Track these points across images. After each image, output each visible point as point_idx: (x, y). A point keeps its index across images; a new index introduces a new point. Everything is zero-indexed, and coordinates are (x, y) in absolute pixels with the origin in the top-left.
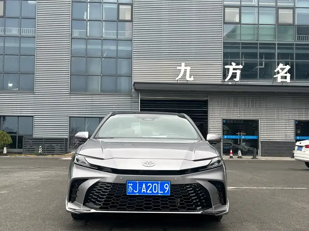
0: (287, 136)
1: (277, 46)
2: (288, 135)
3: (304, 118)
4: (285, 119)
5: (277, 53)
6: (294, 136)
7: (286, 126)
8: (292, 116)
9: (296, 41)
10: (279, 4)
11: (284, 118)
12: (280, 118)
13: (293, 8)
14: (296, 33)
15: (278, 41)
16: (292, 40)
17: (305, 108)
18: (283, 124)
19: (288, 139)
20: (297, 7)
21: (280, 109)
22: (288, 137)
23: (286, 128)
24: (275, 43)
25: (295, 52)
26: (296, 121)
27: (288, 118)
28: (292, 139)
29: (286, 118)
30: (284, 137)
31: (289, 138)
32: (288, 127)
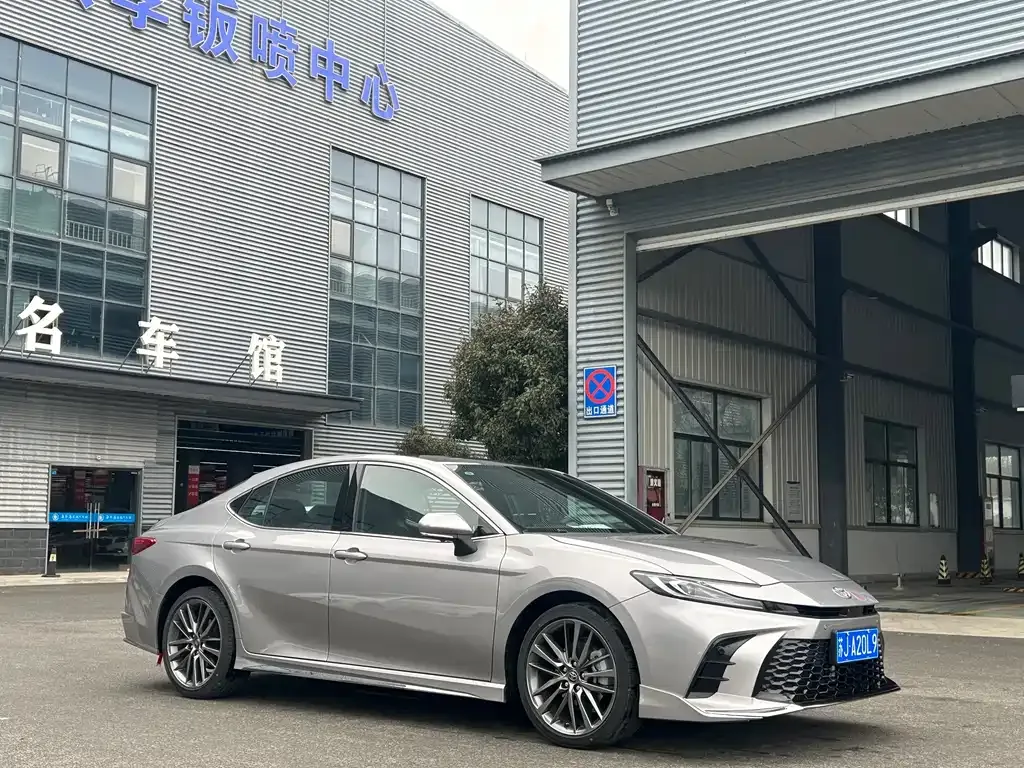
0: (27, 511)
1: (12, 241)
2: (30, 509)
3: (75, 460)
4: (25, 461)
5: (10, 261)
6: (46, 513)
7: (26, 481)
8: (43, 453)
9: (64, 237)
10: (25, 120)
11: (21, 458)
12: (10, 457)
13: (62, 141)
14: (64, 215)
15: (16, 227)
16: (53, 232)
17: (78, 430)
18: (17, 475)
19: (29, 520)
20: (70, 139)
21: (13, 429)
22: (29, 514)
23: (27, 489)
24: (8, 233)
25: (61, 266)
26: (53, 467)
27: (32, 458)
28: (39, 520)
29: (27, 458)
30: (18, 514)
31: (32, 517)
32: (30, 486)
